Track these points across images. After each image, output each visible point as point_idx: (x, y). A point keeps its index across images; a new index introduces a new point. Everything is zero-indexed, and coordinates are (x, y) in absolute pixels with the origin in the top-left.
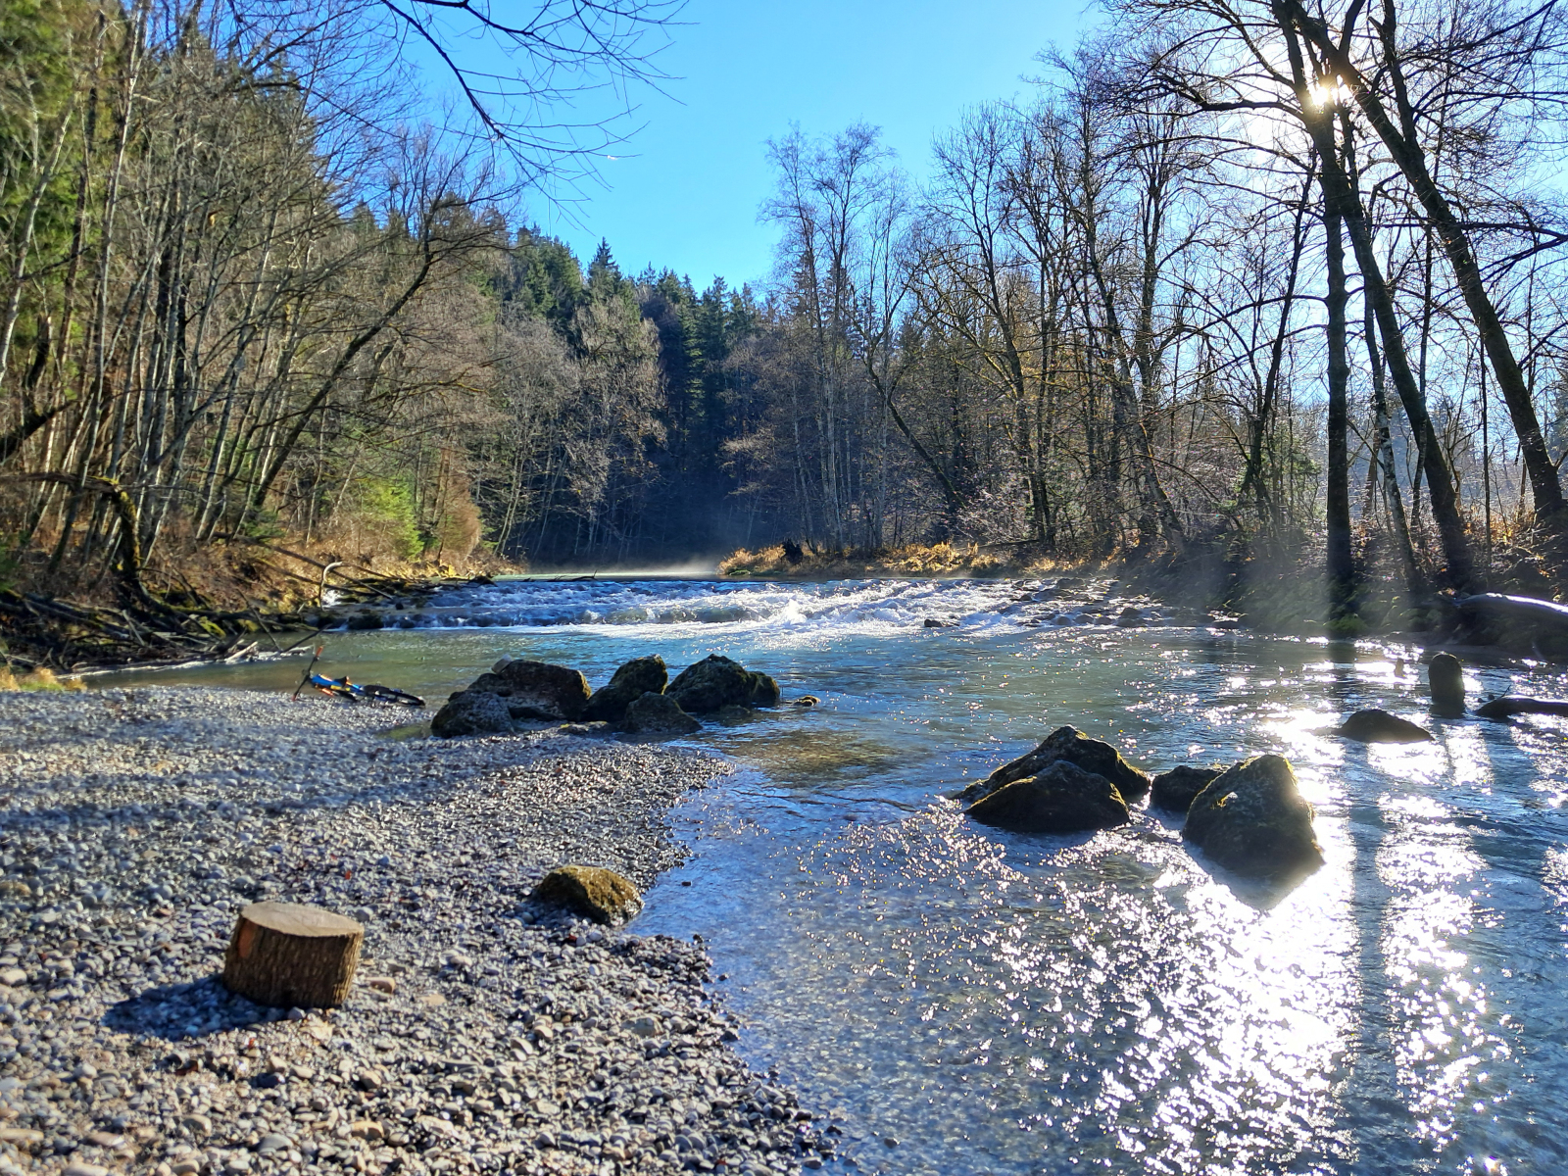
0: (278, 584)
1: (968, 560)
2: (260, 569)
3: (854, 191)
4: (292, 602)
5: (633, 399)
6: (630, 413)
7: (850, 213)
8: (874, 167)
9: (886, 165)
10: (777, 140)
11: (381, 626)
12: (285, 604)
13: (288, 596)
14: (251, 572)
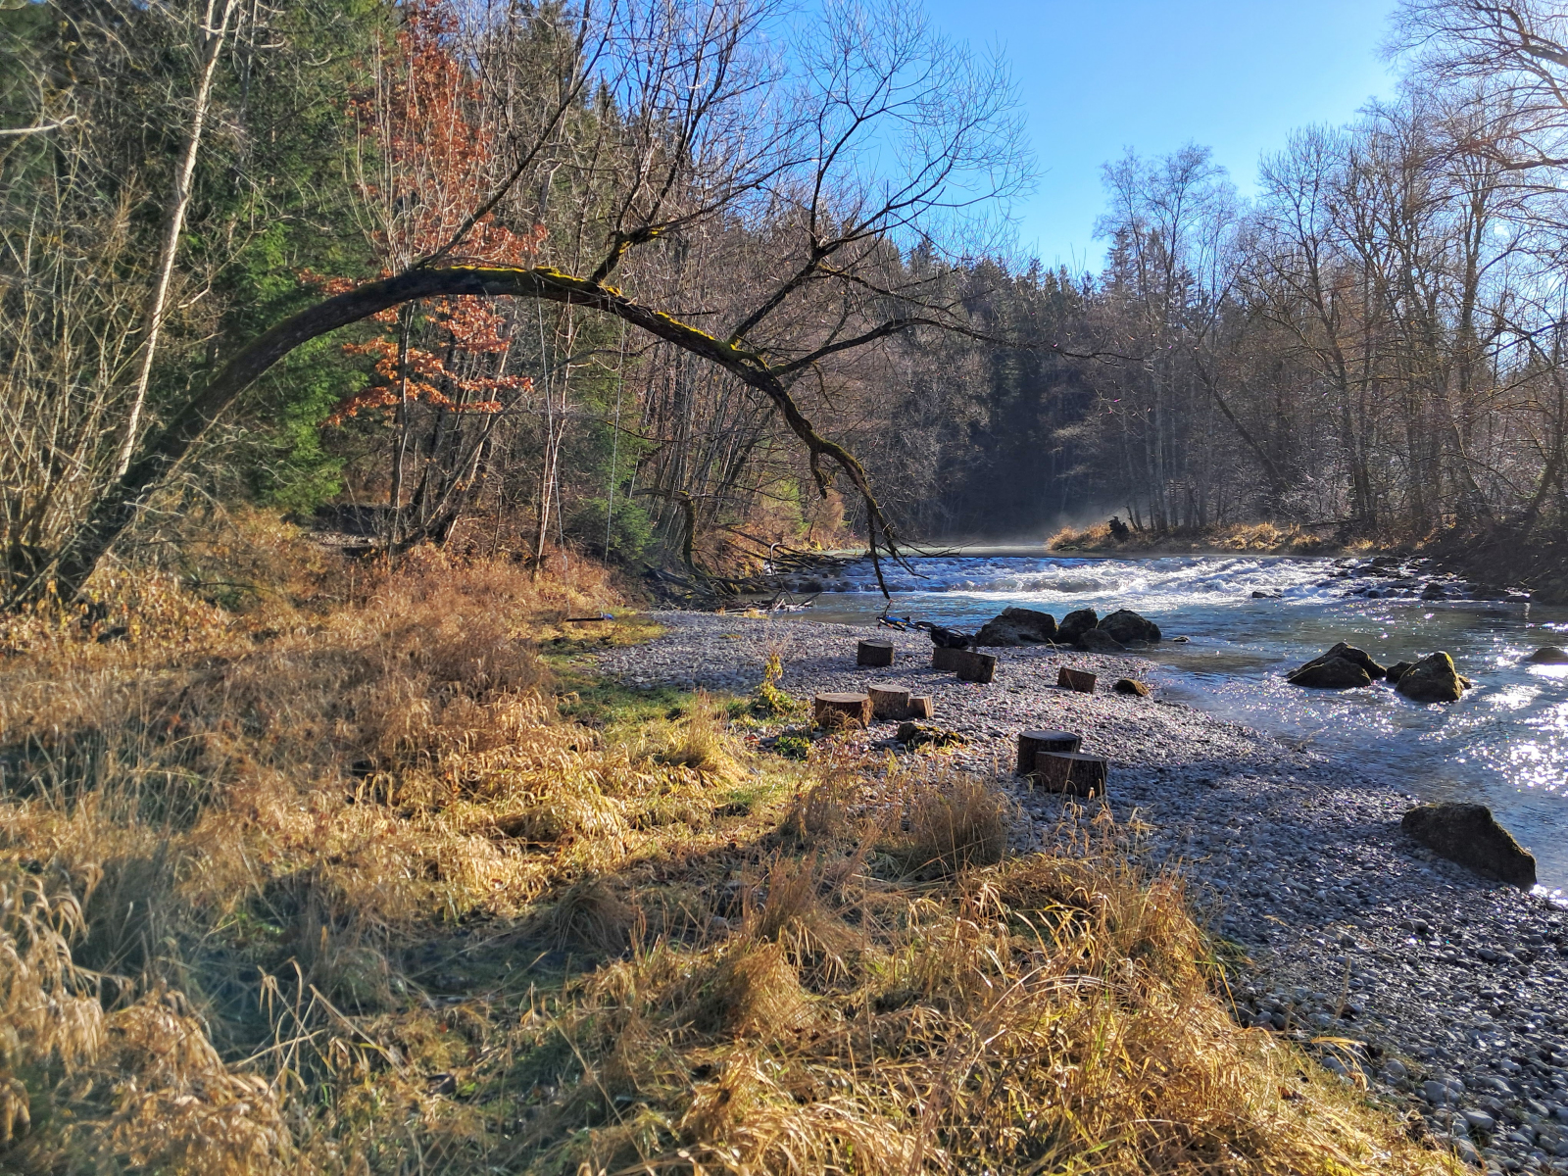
0: (739, 558)
1: (1290, 539)
2: (727, 548)
3: (1184, 205)
5: (960, 388)
6: (958, 401)
7: (1180, 227)
8: (1203, 184)
9: (1215, 181)
10: (1112, 163)
11: (822, 591)
13: (747, 566)
14: (722, 549)
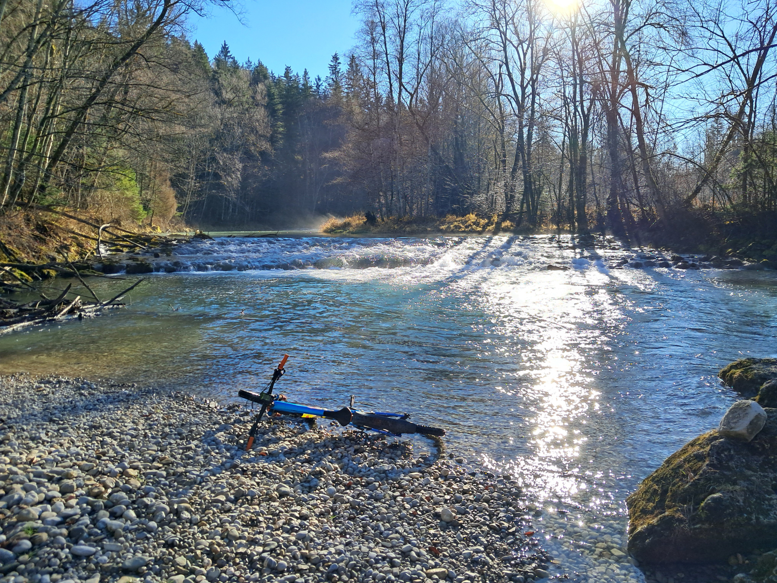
0: (65, 239)
2: (51, 229)
4: (77, 252)
5: (253, 130)
6: (252, 138)
11: (151, 271)
12: (73, 255)
13: (73, 249)
14: (44, 231)
